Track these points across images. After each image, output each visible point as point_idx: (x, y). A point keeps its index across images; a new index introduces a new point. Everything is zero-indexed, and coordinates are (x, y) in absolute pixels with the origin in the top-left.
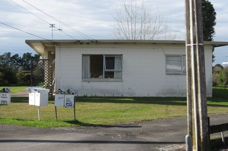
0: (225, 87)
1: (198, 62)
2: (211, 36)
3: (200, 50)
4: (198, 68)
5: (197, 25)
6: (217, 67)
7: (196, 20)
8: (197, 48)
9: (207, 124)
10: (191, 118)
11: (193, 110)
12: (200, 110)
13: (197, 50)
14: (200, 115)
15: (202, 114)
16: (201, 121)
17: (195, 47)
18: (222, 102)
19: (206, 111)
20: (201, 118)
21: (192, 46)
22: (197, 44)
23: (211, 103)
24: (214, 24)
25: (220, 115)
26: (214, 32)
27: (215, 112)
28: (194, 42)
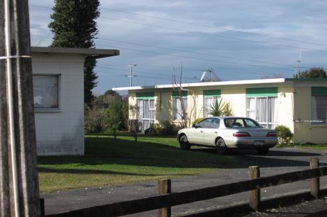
0: (115, 135)
1: (19, 91)
2: (90, 38)
3: (24, 69)
4: (20, 103)
5: (18, 19)
6: (109, 96)
7: (15, 9)
8: (18, 65)
9: (39, 213)
10: (9, 201)
11: (11, 186)
12: (24, 185)
13: (18, 69)
14: (25, 195)
15: (28, 194)
16: (26, 207)
17: (13, 61)
18: (101, 164)
19: (37, 186)
20: (26, 200)
21: (8, 61)
22: (17, 56)
23: (80, 168)
24: (96, 15)
25: (91, 190)
26: (95, 29)
27: (82, 185)
28: (13, 52)
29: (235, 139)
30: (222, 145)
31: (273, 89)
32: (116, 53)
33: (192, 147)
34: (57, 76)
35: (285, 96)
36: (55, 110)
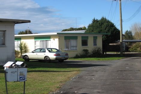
29: (55, 57)
30: (48, 59)
31: (49, 37)
32: (29, 21)
33: (30, 60)
34: (5, 31)
35: (54, 40)
36: (3, 46)
